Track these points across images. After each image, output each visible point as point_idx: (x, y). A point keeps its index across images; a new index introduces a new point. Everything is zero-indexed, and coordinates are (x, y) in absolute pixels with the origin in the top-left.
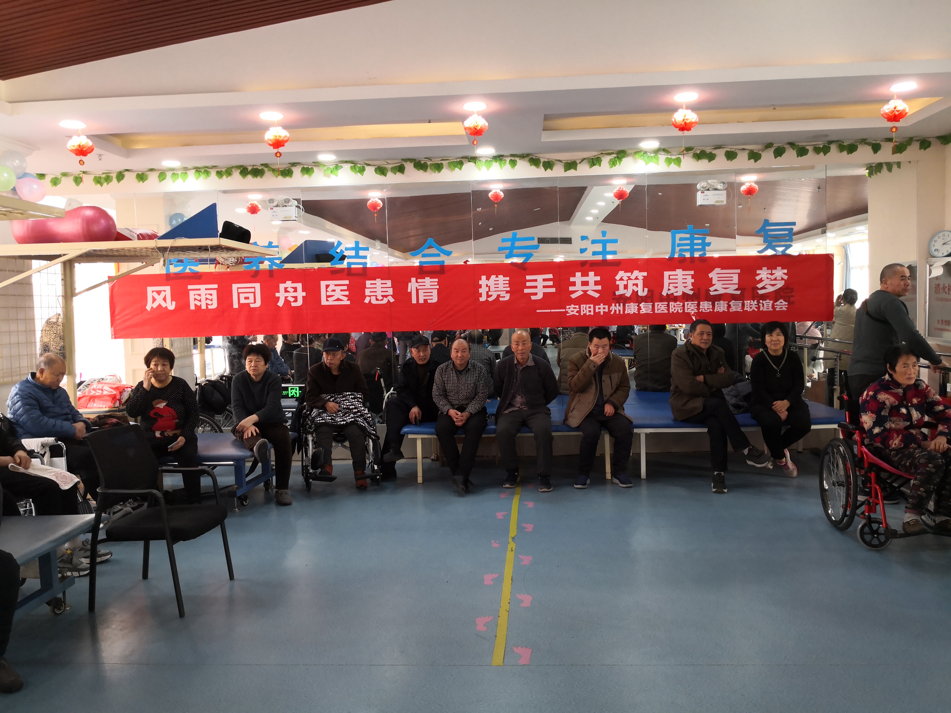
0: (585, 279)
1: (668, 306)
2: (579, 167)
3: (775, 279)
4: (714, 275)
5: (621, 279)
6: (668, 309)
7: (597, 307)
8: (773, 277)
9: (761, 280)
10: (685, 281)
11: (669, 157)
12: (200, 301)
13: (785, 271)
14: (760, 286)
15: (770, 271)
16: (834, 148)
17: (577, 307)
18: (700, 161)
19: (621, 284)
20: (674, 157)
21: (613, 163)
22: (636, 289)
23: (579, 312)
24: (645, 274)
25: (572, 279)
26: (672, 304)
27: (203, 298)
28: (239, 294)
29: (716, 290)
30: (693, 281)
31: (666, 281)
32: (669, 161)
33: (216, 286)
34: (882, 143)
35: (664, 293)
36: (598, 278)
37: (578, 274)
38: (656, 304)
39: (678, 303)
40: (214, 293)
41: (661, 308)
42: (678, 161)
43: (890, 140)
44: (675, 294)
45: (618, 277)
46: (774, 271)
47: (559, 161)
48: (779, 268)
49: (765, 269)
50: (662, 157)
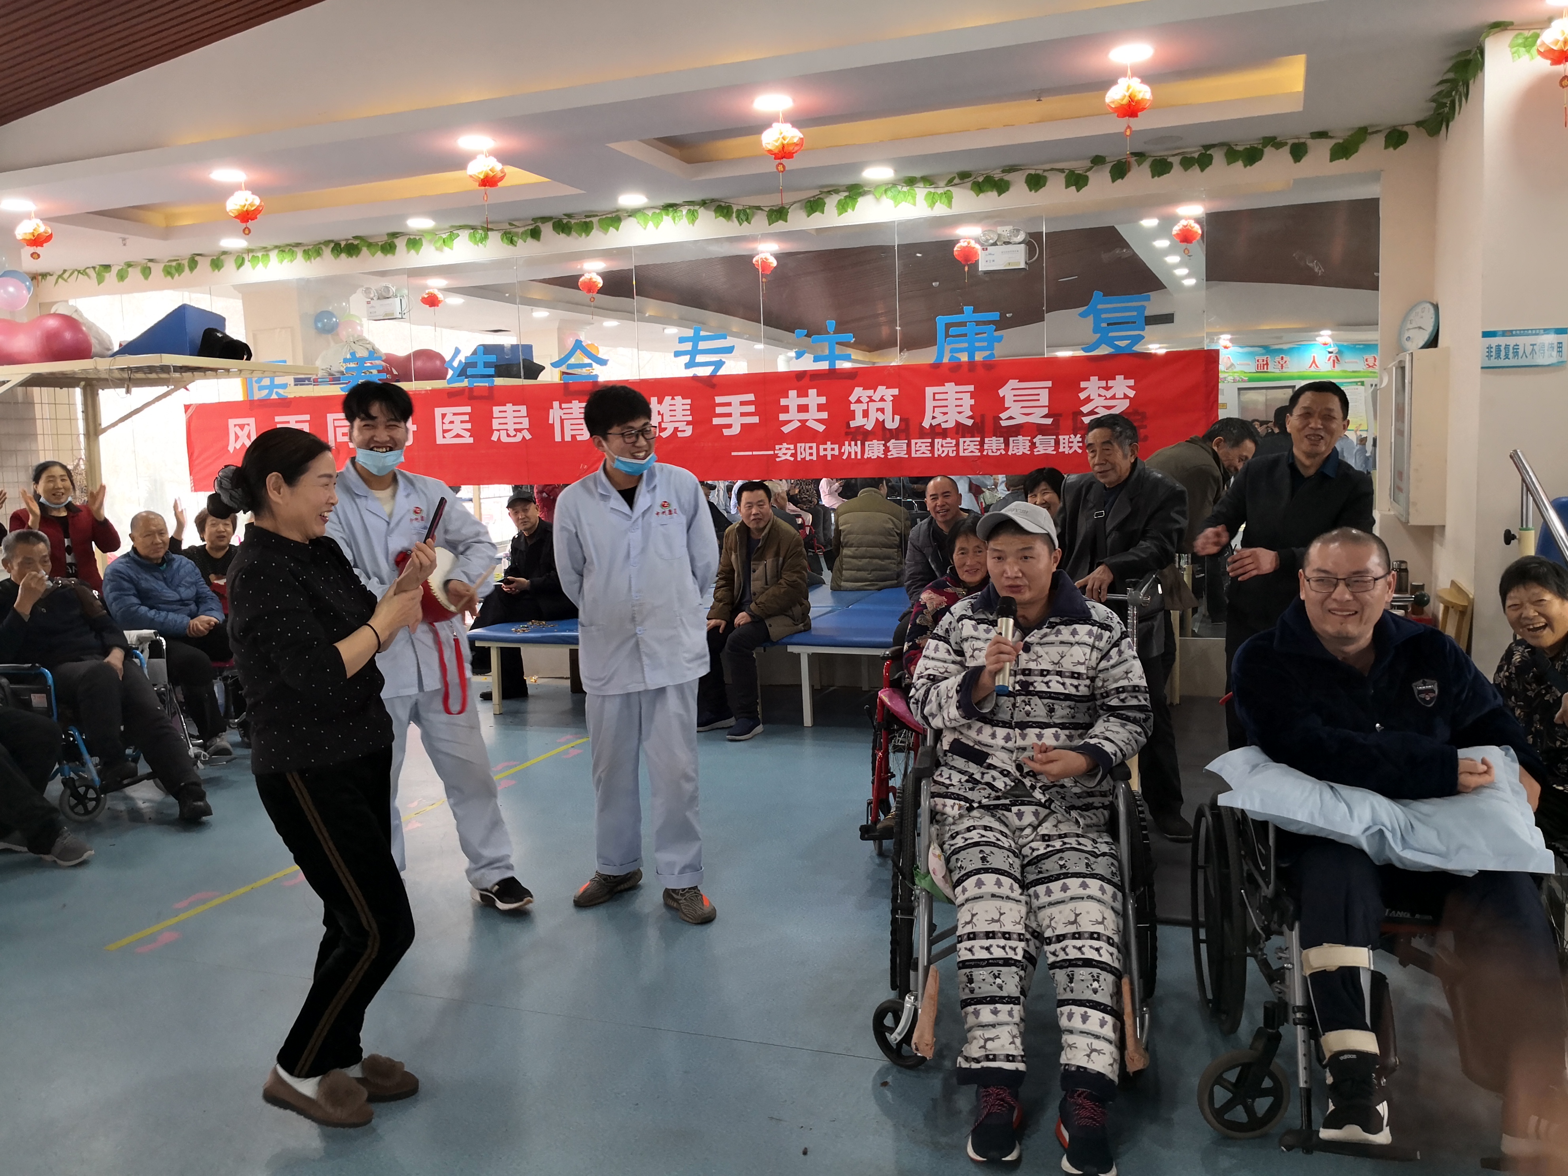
0: (803, 401)
1: (932, 445)
2: (790, 216)
3: (1113, 397)
4: (1007, 391)
5: (859, 401)
6: (932, 451)
7: (822, 447)
8: (1109, 394)
10: (959, 402)
11: (932, 190)
13: (1131, 382)
14: (1085, 409)
15: (1103, 383)
16: (1218, 157)
17: (792, 447)
18: (981, 195)
19: (858, 409)
20: (940, 191)
21: (842, 207)
22: (881, 417)
23: (794, 455)
24: (896, 391)
25: (783, 402)
26: (938, 441)
28: (335, 427)
29: (1011, 418)
30: (972, 402)
31: (929, 404)
32: (931, 198)
33: (307, 417)
34: (1310, 142)
35: (926, 424)
36: (823, 400)
37: (793, 393)
38: (913, 442)
39: (949, 440)
41: (920, 448)
42: (949, 198)
43: (1322, 135)
44: (944, 426)
45: (853, 398)
46: (1110, 383)
47: (759, 208)
48: (1120, 378)
49: (1094, 379)
50: (921, 192)
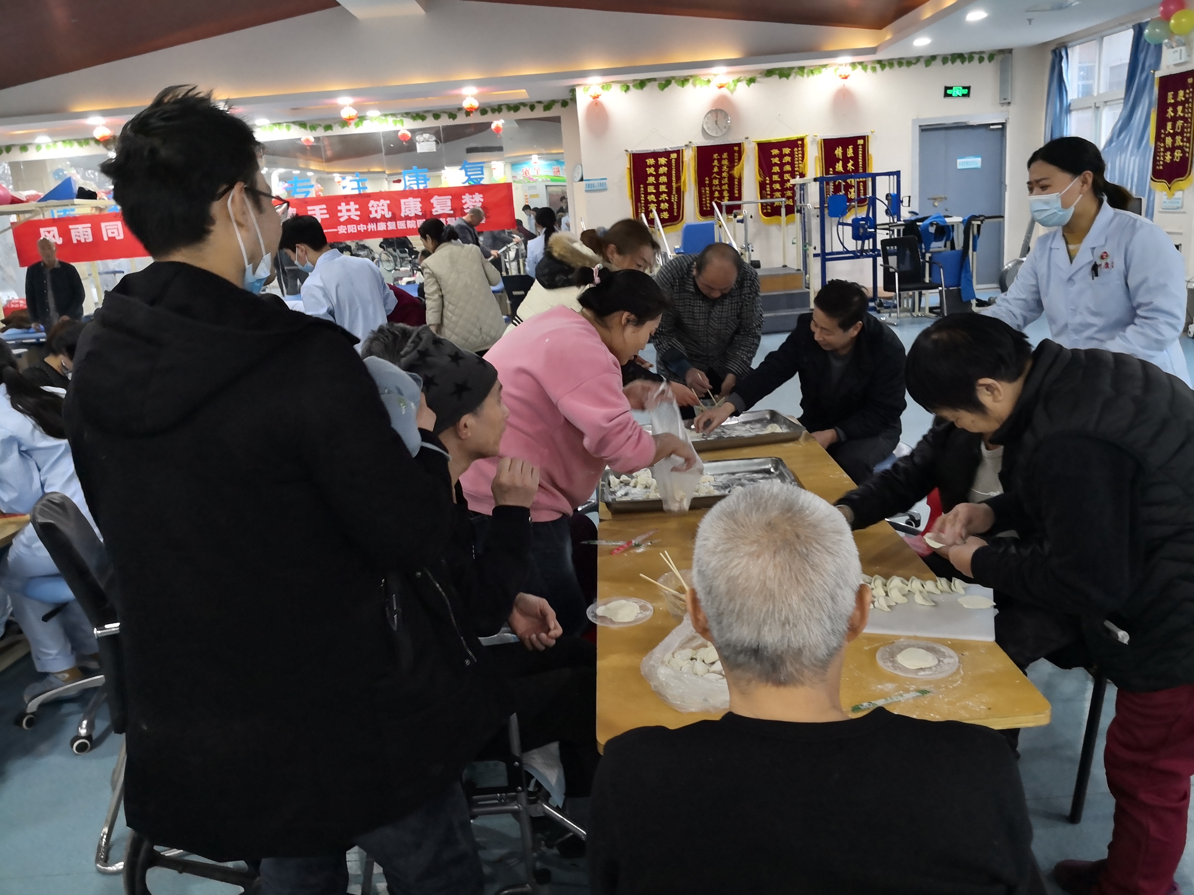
0: (348, 207)
1: (406, 223)
2: (334, 129)
3: (475, 202)
4: (435, 200)
5: (373, 206)
6: (406, 226)
7: (359, 226)
8: (473, 200)
9: (466, 203)
10: (415, 206)
11: (395, 119)
12: (79, 236)
13: (481, 196)
14: (465, 207)
15: (471, 196)
16: (504, 109)
17: (345, 227)
18: (416, 121)
19: (373, 210)
20: (398, 119)
21: (357, 125)
22: (383, 213)
23: (347, 231)
24: (388, 202)
25: (339, 208)
26: (408, 222)
27: (81, 234)
28: (107, 230)
29: (437, 211)
30: (421, 205)
31: (403, 207)
32: (395, 122)
33: (89, 225)
34: (536, 105)
35: (403, 215)
36: (357, 206)
37: (343, 204)
38: (398, 222)
39: (413, 221)
40: (89, 230)
41: (401, 225)
42: (402, 122)
43: (540, 102)
44: (410, 215)
45: (370, 205)
46: (474, 196)
47: (320, 125)
48: (477, 194)
49: (467, 194)
50: (390, 119)
